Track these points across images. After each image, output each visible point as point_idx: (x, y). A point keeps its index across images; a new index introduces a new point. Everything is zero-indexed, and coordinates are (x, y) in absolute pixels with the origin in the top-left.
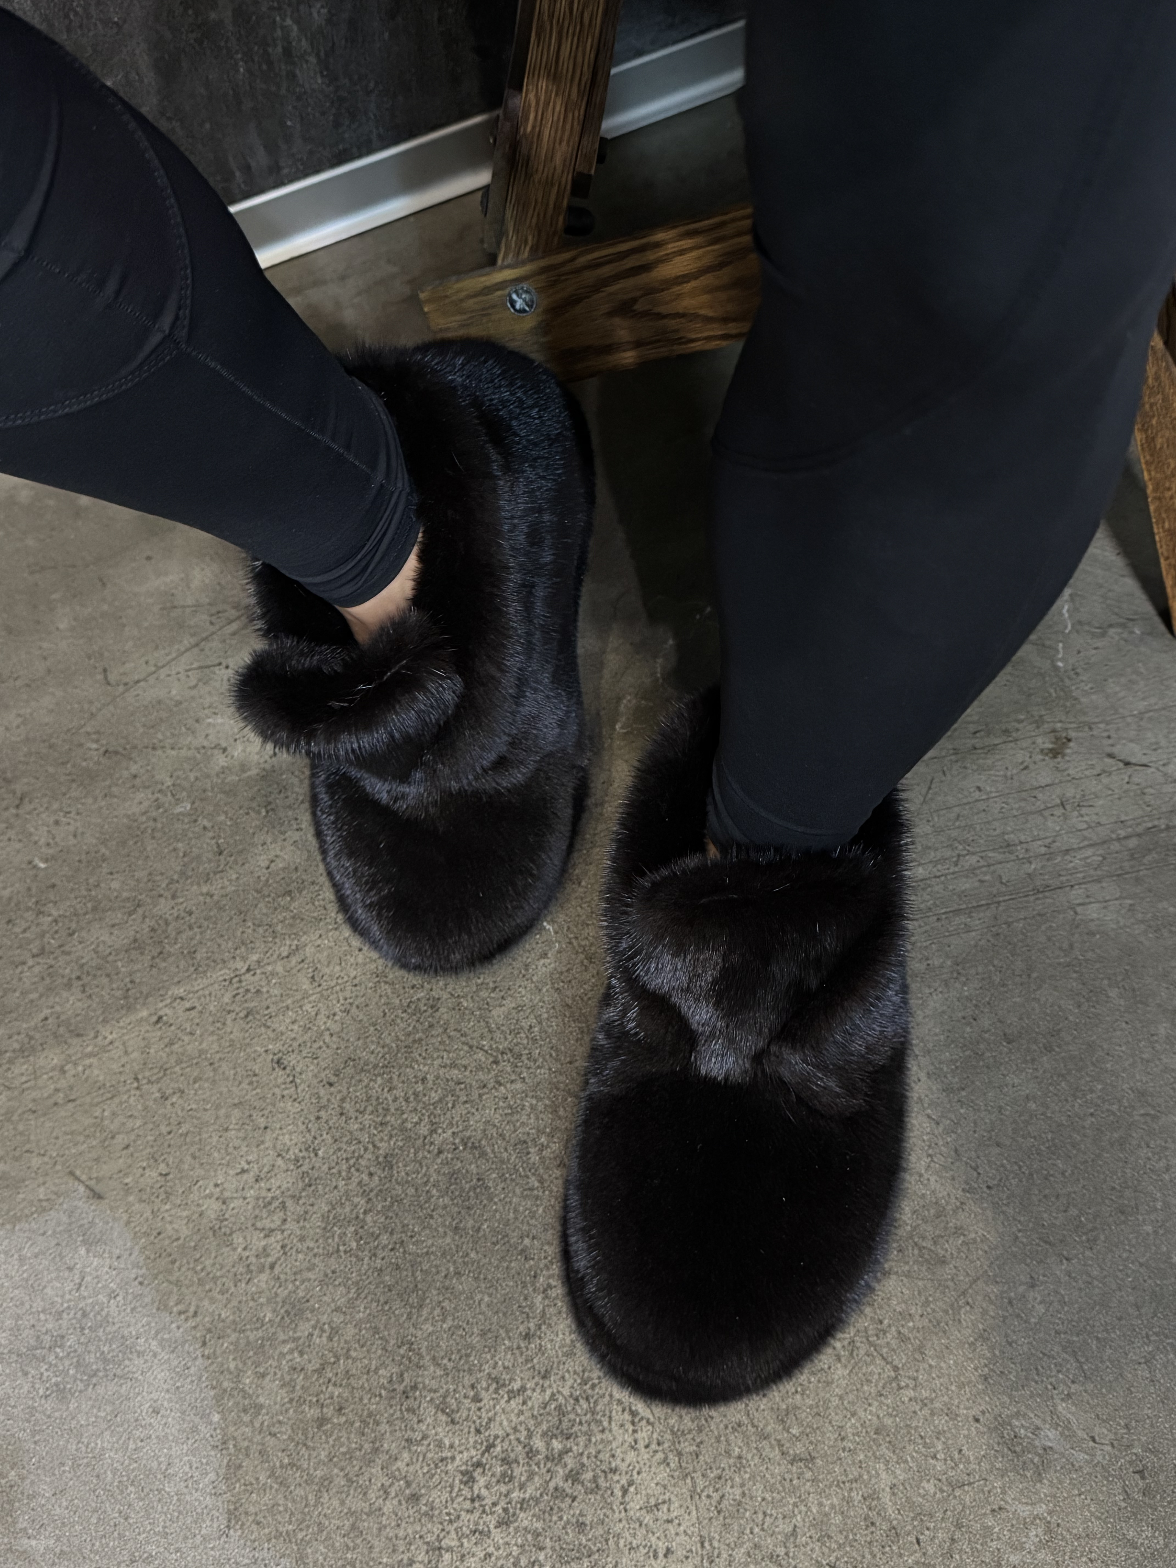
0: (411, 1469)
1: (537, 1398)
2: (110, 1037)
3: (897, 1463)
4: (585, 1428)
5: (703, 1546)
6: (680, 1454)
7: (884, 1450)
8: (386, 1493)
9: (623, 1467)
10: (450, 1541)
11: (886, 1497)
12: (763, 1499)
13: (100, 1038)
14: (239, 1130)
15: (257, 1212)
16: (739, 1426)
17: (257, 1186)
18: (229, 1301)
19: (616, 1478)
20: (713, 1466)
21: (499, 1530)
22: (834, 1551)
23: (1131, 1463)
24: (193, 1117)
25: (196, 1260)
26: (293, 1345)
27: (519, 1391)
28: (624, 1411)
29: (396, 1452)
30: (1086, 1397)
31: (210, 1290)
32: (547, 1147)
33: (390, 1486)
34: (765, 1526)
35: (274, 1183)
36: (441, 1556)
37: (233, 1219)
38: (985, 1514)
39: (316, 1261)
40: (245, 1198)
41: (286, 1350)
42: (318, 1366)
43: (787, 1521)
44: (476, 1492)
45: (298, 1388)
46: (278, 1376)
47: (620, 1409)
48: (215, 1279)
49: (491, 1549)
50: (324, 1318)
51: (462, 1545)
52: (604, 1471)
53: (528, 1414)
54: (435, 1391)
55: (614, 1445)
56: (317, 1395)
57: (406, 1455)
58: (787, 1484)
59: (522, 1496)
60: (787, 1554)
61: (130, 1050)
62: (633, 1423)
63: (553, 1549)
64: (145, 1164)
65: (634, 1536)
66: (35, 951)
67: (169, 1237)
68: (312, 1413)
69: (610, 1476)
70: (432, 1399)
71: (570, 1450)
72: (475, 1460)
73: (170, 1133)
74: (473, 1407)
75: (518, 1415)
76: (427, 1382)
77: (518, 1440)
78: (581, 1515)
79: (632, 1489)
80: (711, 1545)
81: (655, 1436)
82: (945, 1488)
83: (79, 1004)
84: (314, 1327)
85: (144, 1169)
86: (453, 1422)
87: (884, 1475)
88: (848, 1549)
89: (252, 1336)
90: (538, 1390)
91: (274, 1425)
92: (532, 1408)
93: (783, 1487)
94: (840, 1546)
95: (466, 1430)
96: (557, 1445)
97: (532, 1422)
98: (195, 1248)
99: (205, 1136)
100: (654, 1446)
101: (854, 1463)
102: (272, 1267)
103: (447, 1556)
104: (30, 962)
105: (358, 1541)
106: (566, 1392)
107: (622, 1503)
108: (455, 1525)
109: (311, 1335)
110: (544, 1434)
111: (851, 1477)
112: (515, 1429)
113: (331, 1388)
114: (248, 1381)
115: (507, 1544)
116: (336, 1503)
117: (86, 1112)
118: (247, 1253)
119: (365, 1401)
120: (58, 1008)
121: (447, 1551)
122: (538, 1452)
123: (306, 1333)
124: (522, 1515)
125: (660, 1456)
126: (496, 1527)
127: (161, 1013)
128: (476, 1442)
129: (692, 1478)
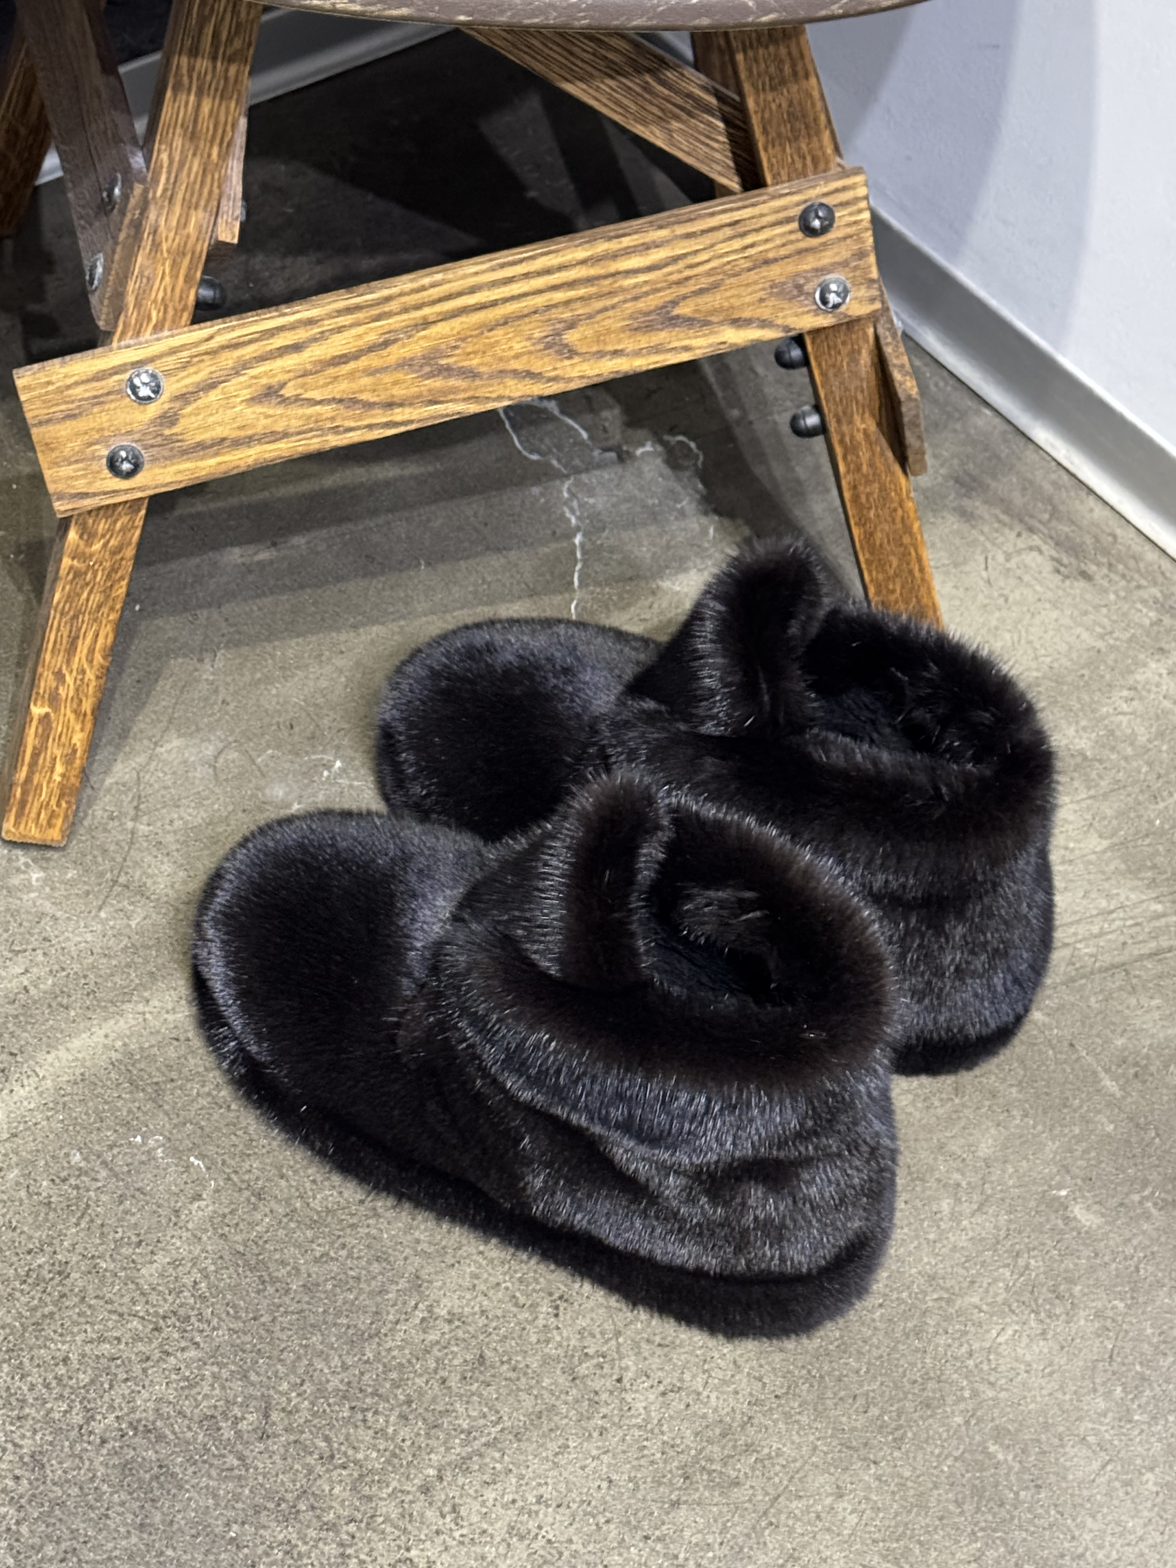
32: (243, 1418)
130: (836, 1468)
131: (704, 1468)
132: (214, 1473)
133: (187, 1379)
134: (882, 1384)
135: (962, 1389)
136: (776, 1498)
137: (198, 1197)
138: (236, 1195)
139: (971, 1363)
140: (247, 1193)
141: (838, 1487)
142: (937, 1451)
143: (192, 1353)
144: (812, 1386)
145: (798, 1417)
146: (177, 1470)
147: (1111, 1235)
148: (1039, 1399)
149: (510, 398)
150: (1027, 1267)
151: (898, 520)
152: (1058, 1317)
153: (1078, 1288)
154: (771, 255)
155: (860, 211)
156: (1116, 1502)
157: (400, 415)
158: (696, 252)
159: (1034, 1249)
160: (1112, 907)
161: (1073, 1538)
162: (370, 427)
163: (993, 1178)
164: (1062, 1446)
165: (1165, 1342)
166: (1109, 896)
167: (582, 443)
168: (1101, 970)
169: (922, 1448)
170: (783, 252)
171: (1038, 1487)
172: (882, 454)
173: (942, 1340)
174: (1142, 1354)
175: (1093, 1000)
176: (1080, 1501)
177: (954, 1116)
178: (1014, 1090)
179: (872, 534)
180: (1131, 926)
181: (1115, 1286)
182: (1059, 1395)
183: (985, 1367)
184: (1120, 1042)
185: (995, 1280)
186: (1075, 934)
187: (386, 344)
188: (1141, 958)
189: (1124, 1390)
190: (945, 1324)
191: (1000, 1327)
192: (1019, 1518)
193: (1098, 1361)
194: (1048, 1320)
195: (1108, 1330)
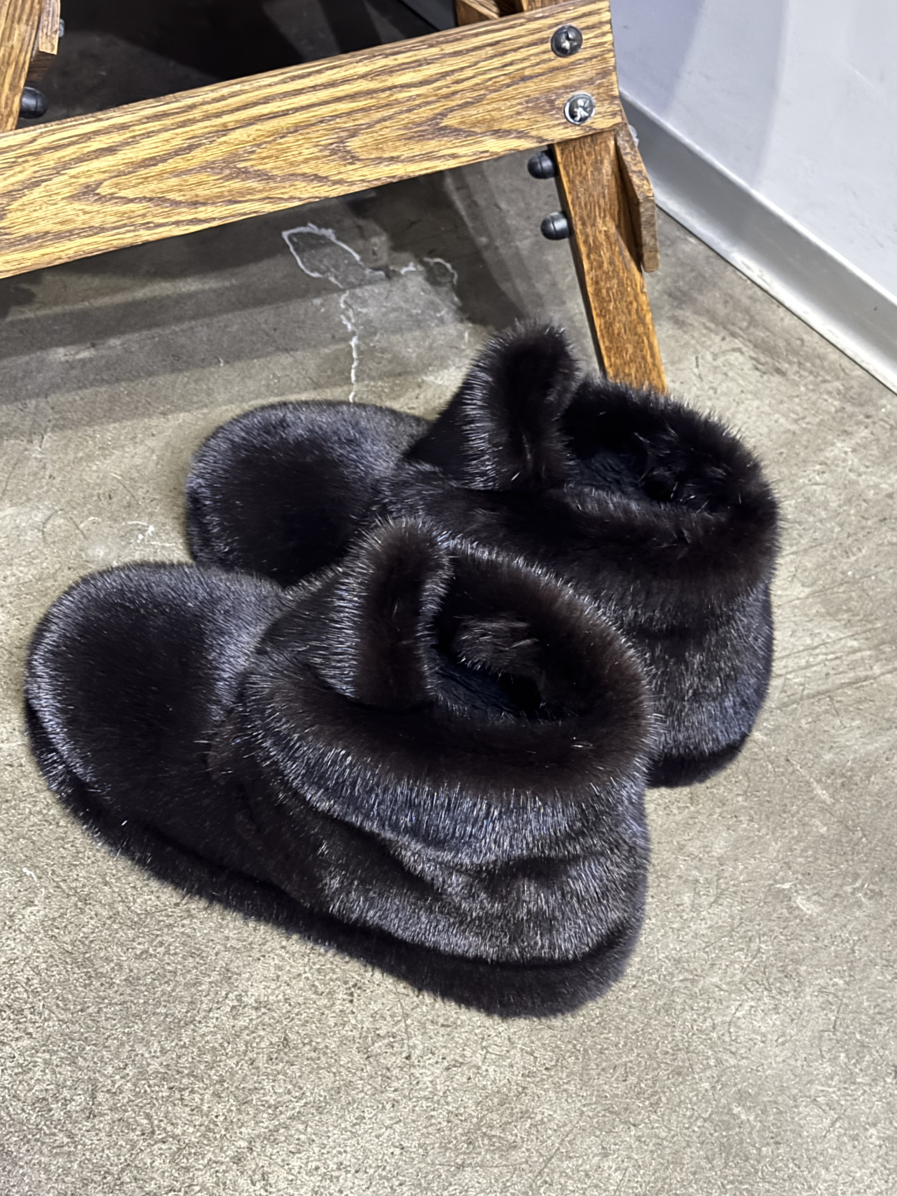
130: (601, 1130)
131: (485, 1134)
132: (45, 1151)
133: (21, 1066)
134: (638, 1055)
135: (708, 1058)
136: (550, 1159)
137: (30, 903)
138: (65, 900)
139: (714, 1035)
140: (74, 899)
141: (603, 1148)
142: (688, 1113)
143: (26, 1042)
144: (577, 1059)
145: (565, 1086)
146: (12, 1148)
147: (829, 922)
148: (774, 1065)
149: (300, 199)
150: (759, 950)
151: (634, 312)
152: (787, 993)
153: (803, 968)
154: (527, 72)
155: (604, 34)
156: (844, 1155)
157: (203, 212)
158: (462, 69)
159: (764, 935)
160: (815, 644)
161: (810, 1188)
162: (177, 223)
163: (726, 875)
164: (796, 1107)
165: (880, 1013)
166: (812, 635)
167: (356, 263)
168: (809, 697)
169: (675, 1111)
170: (537, 70)
171: (777, 1143)
172: (621, 253)
173: (688, 1016)
174: (861, 1024)
175: (803, 721)
176: (814, 1155)
177: (691, 822)
178: (740, 799)
179: (611, 324)
180: (832, 660)
181: (835, 966)
182: (792, 1062)
183: (727, 1039)
184: (828, 757)
185: (732, 962)
186: (785, 667)
187: (191, 148)
188: (842, 686)
189: (847, 1056)
190: (690, 1002)
191: (738, 1003)
192: (762, 1172)
193: (823, 1031)
194: (778, 997)
195: (831, 1004)
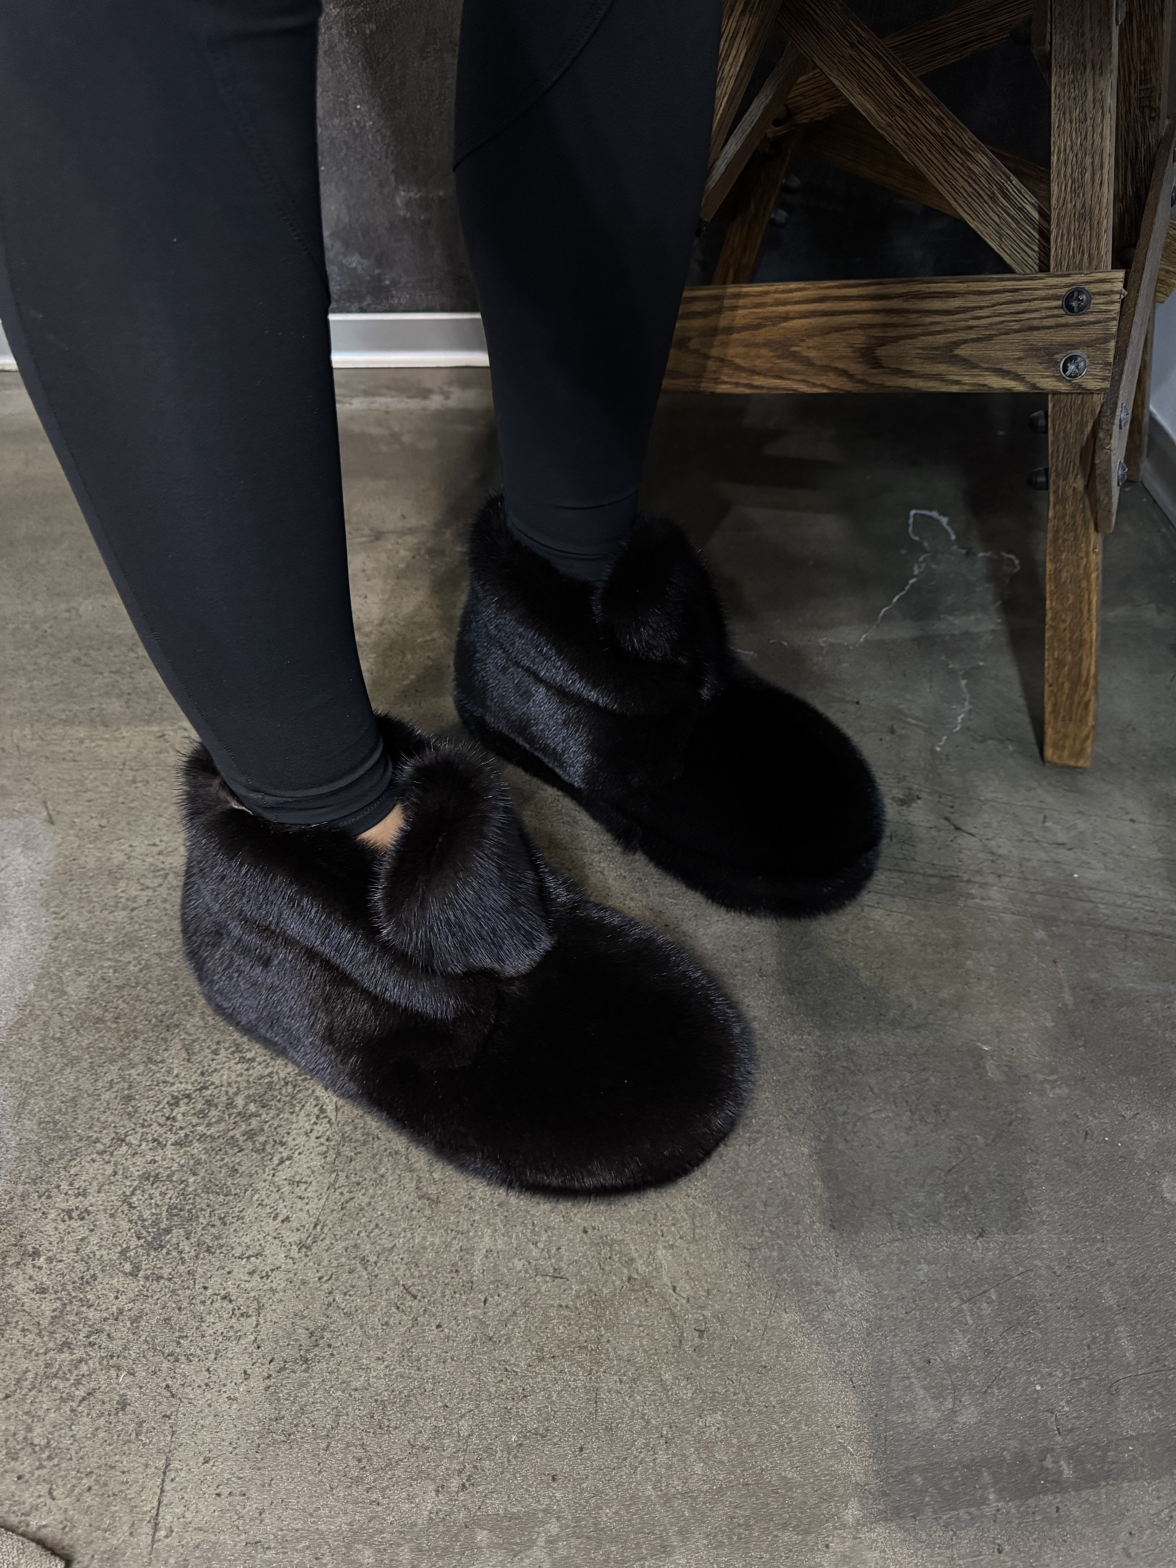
0: (139, 1078)
1: (258, 1070)
2: (125, 734)
3: (503, 1235)
4: (279, 1105)
5: (315, 1227)
6: (339, 1154)
7: (498, 1221)
8: (111, 1087)
9: (291, 1144)
10: (133, 1140)
11: (479, 1258)
12: (382, 1215)
13: (118, 732)
14: (168, 819)
15: (146, 873)
16: (396, 1153)
17: (157, 857)
18: (90, 918)
19: (281, 1149)
20: (359, 1173)
21: (173, 1147)
22: (414, 1278)
23: (697, 1321)
24: (144, 800)
25: (86, 885)
26: (113, 964)
27: (249, 1059)
28: (316, 1106)
29: (136, 1062)
30: (685, 1253)
31: (83, 907)
33: (117, 1083)
34: (372, 1235)
35: (170, 860)
36: (120, 1146)
37: (127, 871)
38: (552, 1306)
39: (165, 918)
40: (144, 861)
41: (106, 965)
42: (121, 984)
43: (391, 1238)
44: (174, 1114)
45: (98, 992)
46: (90, 979)
47: (314, 1103)
48: (91, 901)
49: (157, 1158)
50: (145, 956)
51: (140, 1146)
52: (275, 1141)
53: (245, 1078)
54: (190, 1035)
55: (294, 1126)
56: (108, 1002)
57: (141, 1068)
58: (407, 1211)
59: (205, 1131)
60: (376, 1263)
61: (132, 746)
62: (318, 1117)
63: (203, 1178)
64: (94, 815)
65: (268, 1196)
66: (113, 669)
67: (79, 864)
68: (96, 1012)
69: (277, 1146)
70: (184, 1039)
71: (260, 1115)
72: (187, 1092)
73: (123, 803)
74: (210, 1056)
75: (238, 1076)
76: (188, 1026)
77: (227, 1092)
78: (239, 1164)
79: (288, 1163)
80: (322, 1229)
81: (328, 1133)
82: (530, 1271)
83: (119, 709)
84: (135, 959)
85: (92, 818)
86: (189, 1060)
87: (487, 1239)
88: (426, 1281)
89: (90, 946)
90: (263, 1065)
91: (66, 1008)
92: (250, 1075)
93: (403, 1213)
94: (421, 1276)
95: (194, 1070)
96: (252, 1107)
97: (245, 1085)
98: (91, 878)
99: (144, 814)
100: (322, 1140)
101: (468, 1220)
102: (133, 910)
103: (124, 1148)
104: (106, 674)
105: (70, 1110)
106: (282, 1075)
107: (274, 1169)
108: (145, 1130)
109: (130, 962)
110: (248, 1097)
111: (460, 1228)
112: (229, 1084)
113: (120, 1002)
114: (68, 973)
115: (173, 1160)
116: (72, 1077)
117: (80, 771)
118: (122, 895)
119: (138, 1020)
120: (104, 706)
121: (127, 1145)
122: (236, 1107)
123: (127, 960)
124: (197, 1144)
125: (324, 1148)
126: (172, 1144)
127: (166, 732)
128: (196, 1081)
129: (337, 1175)
139: (841, 1119)
142: (775, 1162)
148: (875, 1169)
149: (829, 388)
150: (927, 1080)
151: (1082, 567)
152: (927, 1123)
153: (955, 1113)
154: (1036, 323)
155: (1112, 303)
156: (885, 1270)
157: (758, 381)
158: (981, 308)
159: (939, 1072)
160: (1141, 894)
161: (835, 1276)
162: (737, 384)
163: (939, 1014)
164: (870, 1210)
165: (999, 1182)
166: (1143, 887)
167: (949, 541)
168: (1107, 927)
169: (766, 1154)
170: (1046, 322)
172: (1083, 511)
173: (829, 1094)
174: (976, 1181)
175: (1089, 942)
176: (858, 1254)
177: (937, 964)
178: (992, 969)
179: (1060, 572)
180: (1147, 911)
181: (985, 1126)
182: (892, 1175)
183: (849, 1127)
184: (1094, 975)
185: (896, 1077)
186: (1102, 898)
187: (758, 327)
190: (838, 1085)
191: (878, 1108)
192: (804, 1239)
193: (937, 1167)
194: (918, 1122)
195: (960, 1151)
